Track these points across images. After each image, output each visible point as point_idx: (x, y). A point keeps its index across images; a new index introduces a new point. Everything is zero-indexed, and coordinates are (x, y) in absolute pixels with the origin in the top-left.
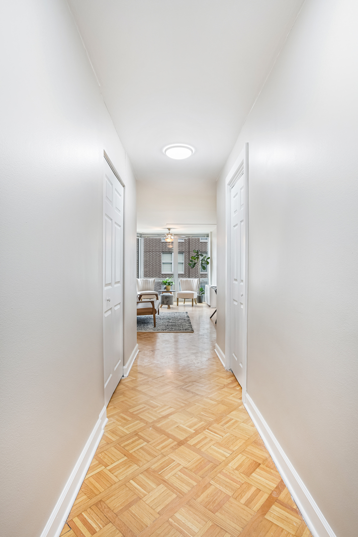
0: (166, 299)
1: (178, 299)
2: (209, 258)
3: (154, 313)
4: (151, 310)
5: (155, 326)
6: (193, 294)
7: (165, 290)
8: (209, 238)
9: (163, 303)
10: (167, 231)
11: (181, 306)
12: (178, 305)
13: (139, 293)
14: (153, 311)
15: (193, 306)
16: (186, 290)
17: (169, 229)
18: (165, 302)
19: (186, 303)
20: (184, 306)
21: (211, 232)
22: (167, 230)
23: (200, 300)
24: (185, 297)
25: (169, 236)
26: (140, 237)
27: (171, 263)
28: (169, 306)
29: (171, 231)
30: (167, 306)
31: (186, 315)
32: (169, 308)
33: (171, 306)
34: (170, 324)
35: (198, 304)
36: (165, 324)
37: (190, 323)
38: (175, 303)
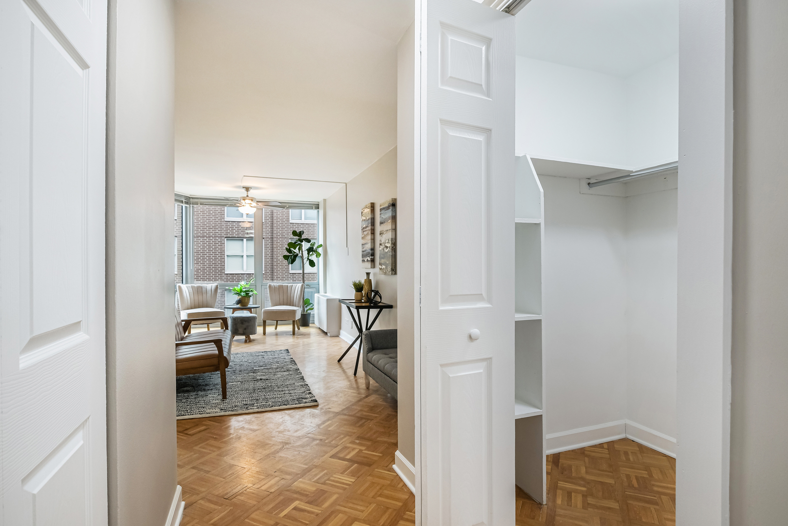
0: (242, 323)
1: (264, 322)
2: (321, 246)
3: (222, 365)
4: (215, 361)
5: (224, 397)
6: (294, 312)
7: (239, 306)
8: (321, 211)
9: (235, 332)
10: (244, 193)
11: (271, 334)
12: (264, 333)
13: (184, 315)
14: (219, 362)
15: (294, 334)
16: (280, 305)
17: (247, 189)
18: (241, 331)
19: (281, 328)
20: (277, 334)
21: (325, 200)
22: (244, 190)
23: (305, 321)
24: (278, 318)
25: (247, 201)
26: (187, 203)
27: (242, 256)
28: (248, 337)
29: (252, 193)
30: (243, 337)
31: (288, 358)
32: (248, 341)
33: (252, 337)
34: (259, 384)
35: (303, 329)
36: (246, 386)
37: (302, 378)
38: (260, 330)
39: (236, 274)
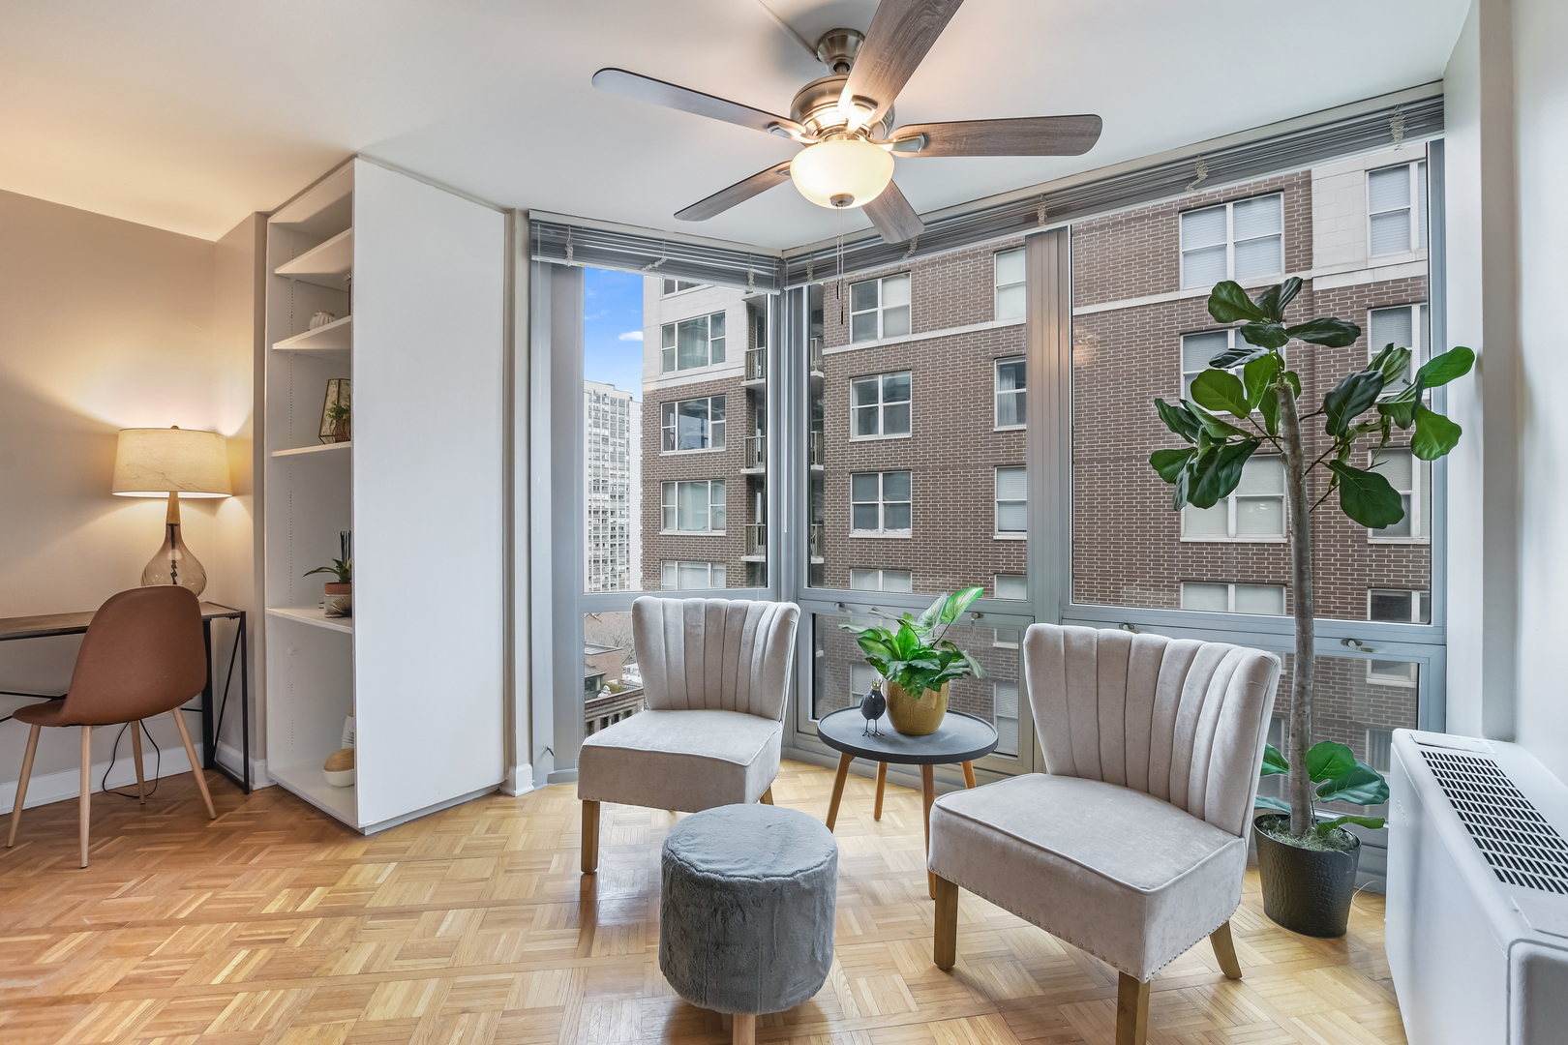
39: (1208, 544)
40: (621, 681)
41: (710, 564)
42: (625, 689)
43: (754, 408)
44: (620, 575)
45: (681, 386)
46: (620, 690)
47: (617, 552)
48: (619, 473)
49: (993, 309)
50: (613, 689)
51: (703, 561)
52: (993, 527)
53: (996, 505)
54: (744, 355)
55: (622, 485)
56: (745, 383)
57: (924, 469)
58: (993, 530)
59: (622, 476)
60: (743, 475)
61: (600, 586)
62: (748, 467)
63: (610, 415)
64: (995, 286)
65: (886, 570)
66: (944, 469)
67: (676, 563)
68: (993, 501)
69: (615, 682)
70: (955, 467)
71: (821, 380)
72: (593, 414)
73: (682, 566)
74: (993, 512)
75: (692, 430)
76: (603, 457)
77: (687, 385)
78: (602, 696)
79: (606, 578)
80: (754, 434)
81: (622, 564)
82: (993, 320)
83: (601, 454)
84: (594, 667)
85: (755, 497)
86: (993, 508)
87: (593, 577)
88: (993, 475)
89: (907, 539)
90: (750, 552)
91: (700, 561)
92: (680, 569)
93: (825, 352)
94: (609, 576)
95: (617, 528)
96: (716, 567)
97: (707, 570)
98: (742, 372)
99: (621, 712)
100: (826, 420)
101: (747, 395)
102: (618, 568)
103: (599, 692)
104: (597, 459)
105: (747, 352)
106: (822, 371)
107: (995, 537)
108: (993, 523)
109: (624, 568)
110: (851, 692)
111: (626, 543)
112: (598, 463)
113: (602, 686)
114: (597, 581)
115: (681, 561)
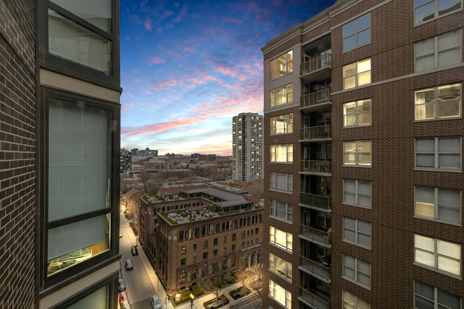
40: (258, 205)
41: (287, 174)
42: (260, 208)
43: (303, 117)
44: (259, 171)
45: (277, 111)
46: (258, 208)
47: (259, 164)
48: (259, 140)
49: (414, 68)
50: (256, 207)
51: (284, 173)
52: (414, 164)
53: (415, 155)
54: (300, 98)
55: (260, 143)
56: (300, 109)
57: (378, 139)
58: (413, 166)
59: (260, 141)
60: (299, 142)
61: (253, 174)
62: (301, 139)
63: (256, 122)
64: (415, 57)
65: (359, 180)
66: (388, 139)
67: (275, 173)
68: (414, 153)
69: (256, 205)
70: (393, 138)
71: (331, 105)
72: (252, 122)
73: (277, 174)
74: (414, 158)
75: (281, 126)
76: (255, 135)
77: (279, 111)
78: (253, 209)
79: (255, 171)
80: (303, 127)
81: (260, 167)
82: (413, 73)
83: (254, 134)
84: (250, 200)
85: (304, 150)
86: (413, 156)
87: (252, 171)
88: (414, 142)
89: (369, 168)
90: (302, 170)
91: (283, 172)
92: (277, 175)
93: (332, 94)
94: (256, 171)
95: (259, 157)
96: (289, 175)
97: (286, 176)
98: (299, 104)
99: (258, 215)
100: (332, 121)
101: (301, 113)
102: (259, 169)
103: (252, 208)
104: (253, 136)
105: (301, 97)
106: (331, 101)
107: (415, 169)
108: (414, 163)
109: (261, 168)
110: (343, 227)
111: (261, 161)
112: (253, 137)
113: (253, 206)
114: (253, 172)
115: (277, 172)
